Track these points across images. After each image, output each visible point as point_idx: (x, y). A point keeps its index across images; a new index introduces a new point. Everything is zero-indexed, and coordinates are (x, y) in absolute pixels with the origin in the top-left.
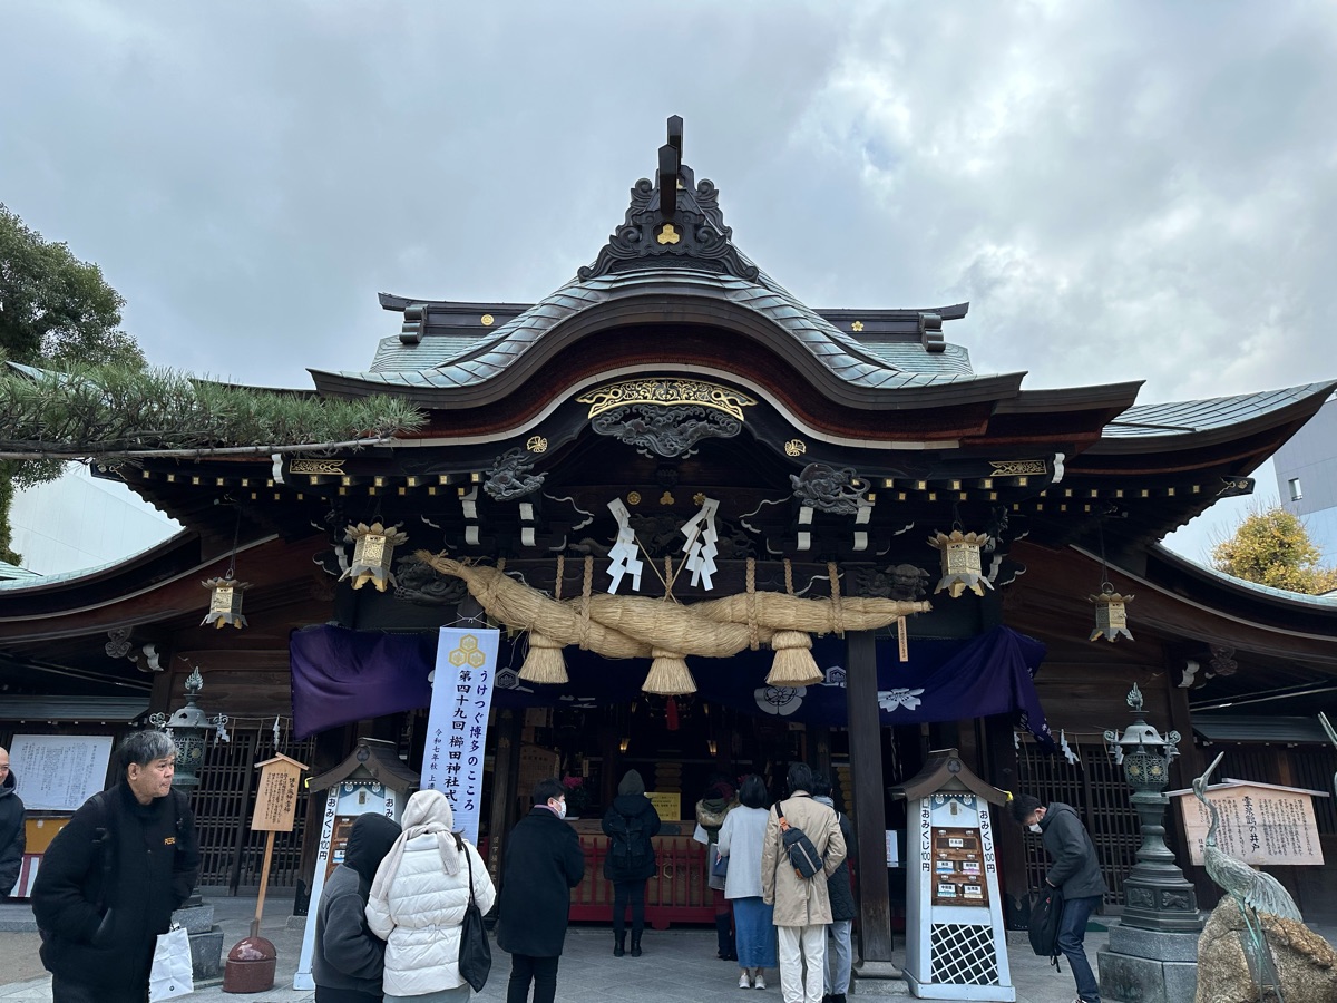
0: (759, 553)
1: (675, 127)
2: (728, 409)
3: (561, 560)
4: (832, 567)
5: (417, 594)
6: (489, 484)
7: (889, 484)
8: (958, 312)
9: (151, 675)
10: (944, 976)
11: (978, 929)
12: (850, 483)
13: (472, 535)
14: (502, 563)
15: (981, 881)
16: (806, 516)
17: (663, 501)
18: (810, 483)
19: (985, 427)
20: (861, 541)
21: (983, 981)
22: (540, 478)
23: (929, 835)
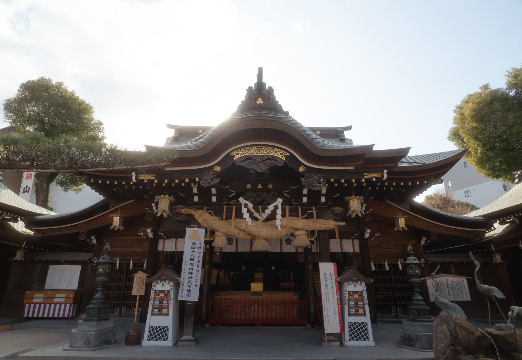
0: (290, 204)
1: (260, 70)
2: (280, 156)
3: (225, 207)
4: (314, 208)
5: (178, 218)
6: (202, 181)
7: (332, 180)
8: (349, 128)
9: (93, 245)
10: (352, 338)
11: (363, 323)
12: (320, 180)
13: (196, 199)
14: (205, 208)
15: (364, 308)
16: (305, 191)
17: (258, 187)
18: (307, 180)
19: (362, 162)
20: (323, 199)
21: (365, 340)
22: (218, 180)
23: (347, 294)
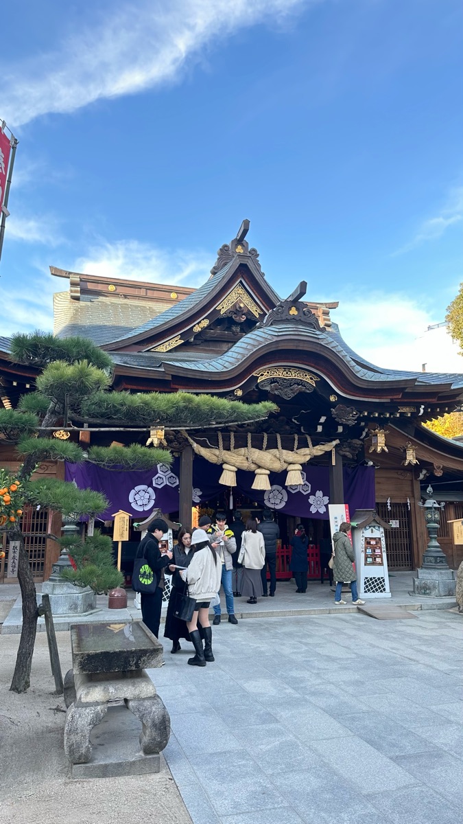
2: (310, 381)
7: (366, 414)
8: (335, 306)
10: (369, 590)
12: (353, 413)
15: (381, 557)
16: (323, 420)
18: (339, 412)
19: (401, 396)
20: (340, 429)
21: (381, 591)
23: (364, 540)
